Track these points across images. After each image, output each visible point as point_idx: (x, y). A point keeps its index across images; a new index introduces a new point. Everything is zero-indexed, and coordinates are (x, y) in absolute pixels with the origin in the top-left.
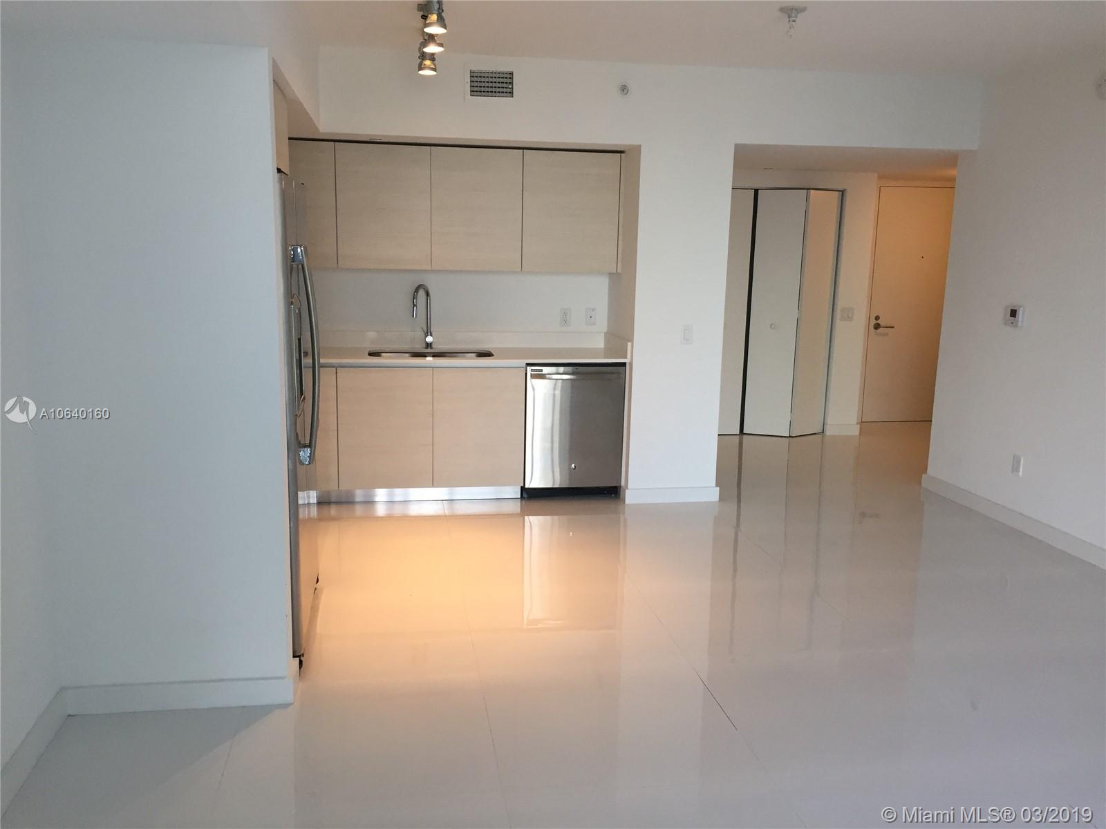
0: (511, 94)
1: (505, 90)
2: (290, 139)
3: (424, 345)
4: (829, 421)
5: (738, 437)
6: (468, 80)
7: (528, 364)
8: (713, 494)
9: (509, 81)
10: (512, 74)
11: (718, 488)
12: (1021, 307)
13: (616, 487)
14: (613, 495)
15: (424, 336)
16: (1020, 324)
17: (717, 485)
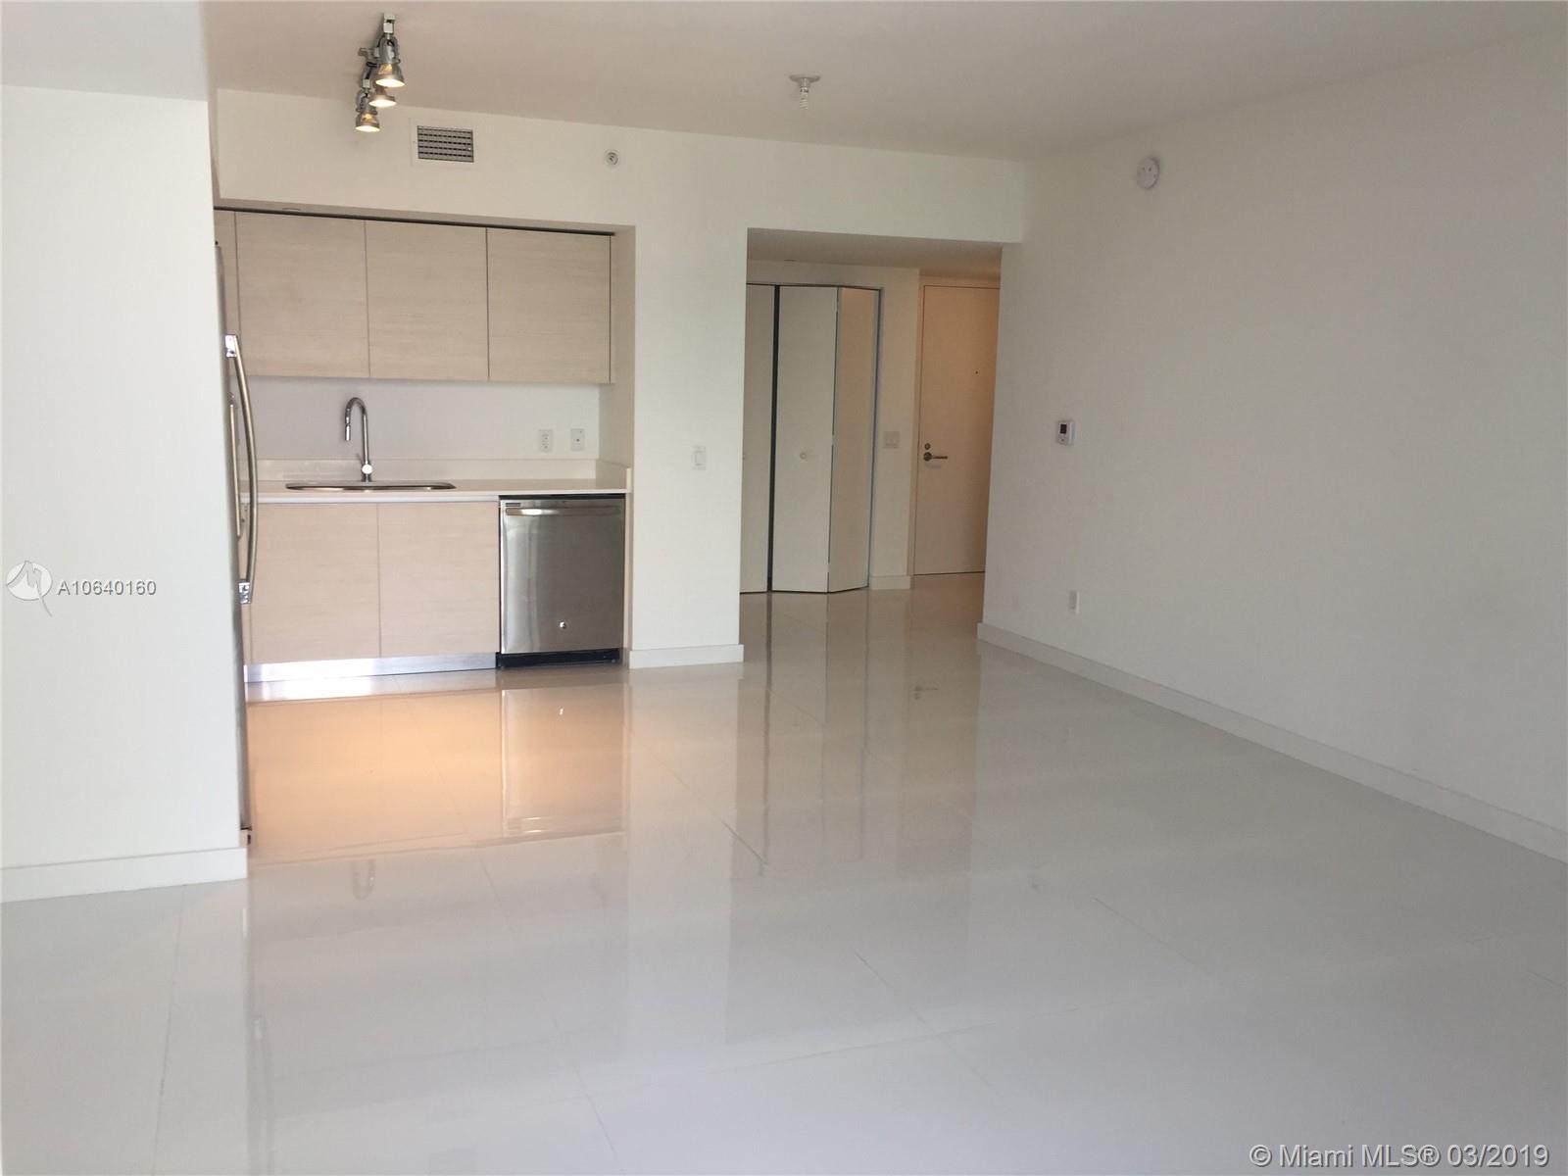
0: (470, 157)
1: (463, 153)
2: (215, 208)
3: (360, 478)
4: (875, 573)
5: (765, 595)
6: (415, 137)
7: (502, 497)
8: (737, 653)
9: (469, 141)
10: (471, 133)
11: (742, 646)
12: (1069, 421)
13: (617, 650)
14: (613, 661)
15: (359, 465)
16: (1070, 442)
17: (740, 643)
